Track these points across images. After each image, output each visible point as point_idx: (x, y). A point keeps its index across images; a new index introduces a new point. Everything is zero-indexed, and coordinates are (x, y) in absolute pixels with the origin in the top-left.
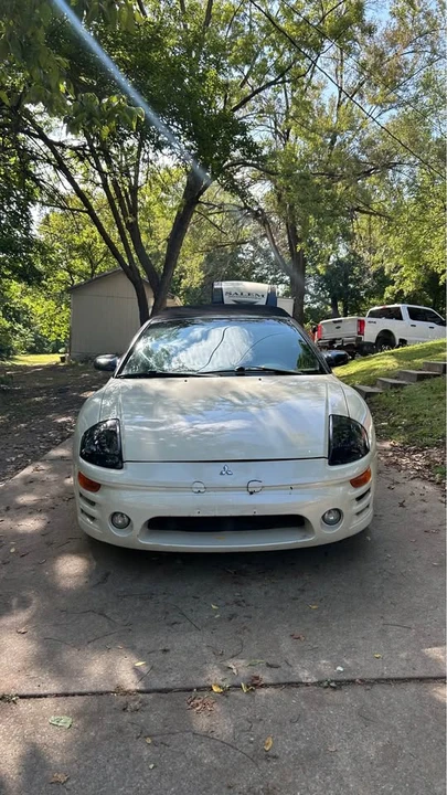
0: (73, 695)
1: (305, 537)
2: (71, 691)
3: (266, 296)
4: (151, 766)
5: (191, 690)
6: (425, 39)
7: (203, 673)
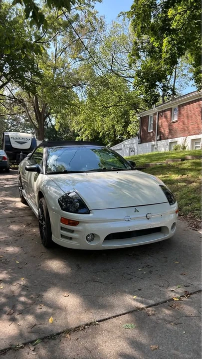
0: (120, 315)
1: (165, 235)
2: (118, 314)
3: (31, 139)
4: (184, 332)
5: (166, 302)
6: (91, 34)
7: (164, 295)
